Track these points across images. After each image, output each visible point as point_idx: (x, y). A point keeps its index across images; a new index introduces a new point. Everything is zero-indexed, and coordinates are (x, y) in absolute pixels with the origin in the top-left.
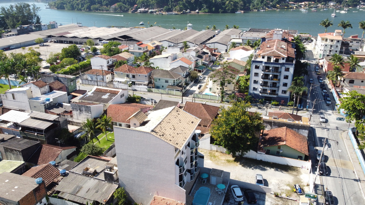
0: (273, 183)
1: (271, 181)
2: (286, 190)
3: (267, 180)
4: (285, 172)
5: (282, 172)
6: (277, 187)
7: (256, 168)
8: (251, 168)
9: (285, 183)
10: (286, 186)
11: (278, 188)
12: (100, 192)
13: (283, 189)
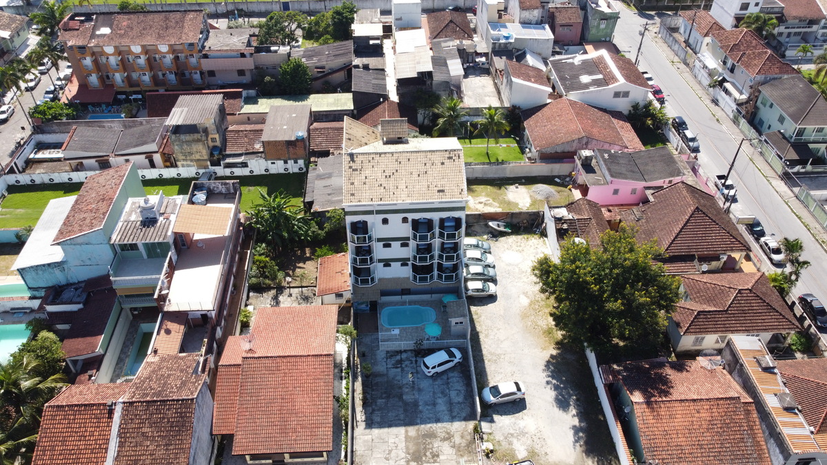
0: (522, 424)
1: (525, 417)
2: (513, 450)
3: (524, 411)
4: (578, 448)
5: (576, 441)
6: (512, 431)
7: (556, 388)
8: (550, 379)
9: (536, 446)
10: (527, 450)
11: (512, 435)
12: (330, 197)
13: (510, 443)
